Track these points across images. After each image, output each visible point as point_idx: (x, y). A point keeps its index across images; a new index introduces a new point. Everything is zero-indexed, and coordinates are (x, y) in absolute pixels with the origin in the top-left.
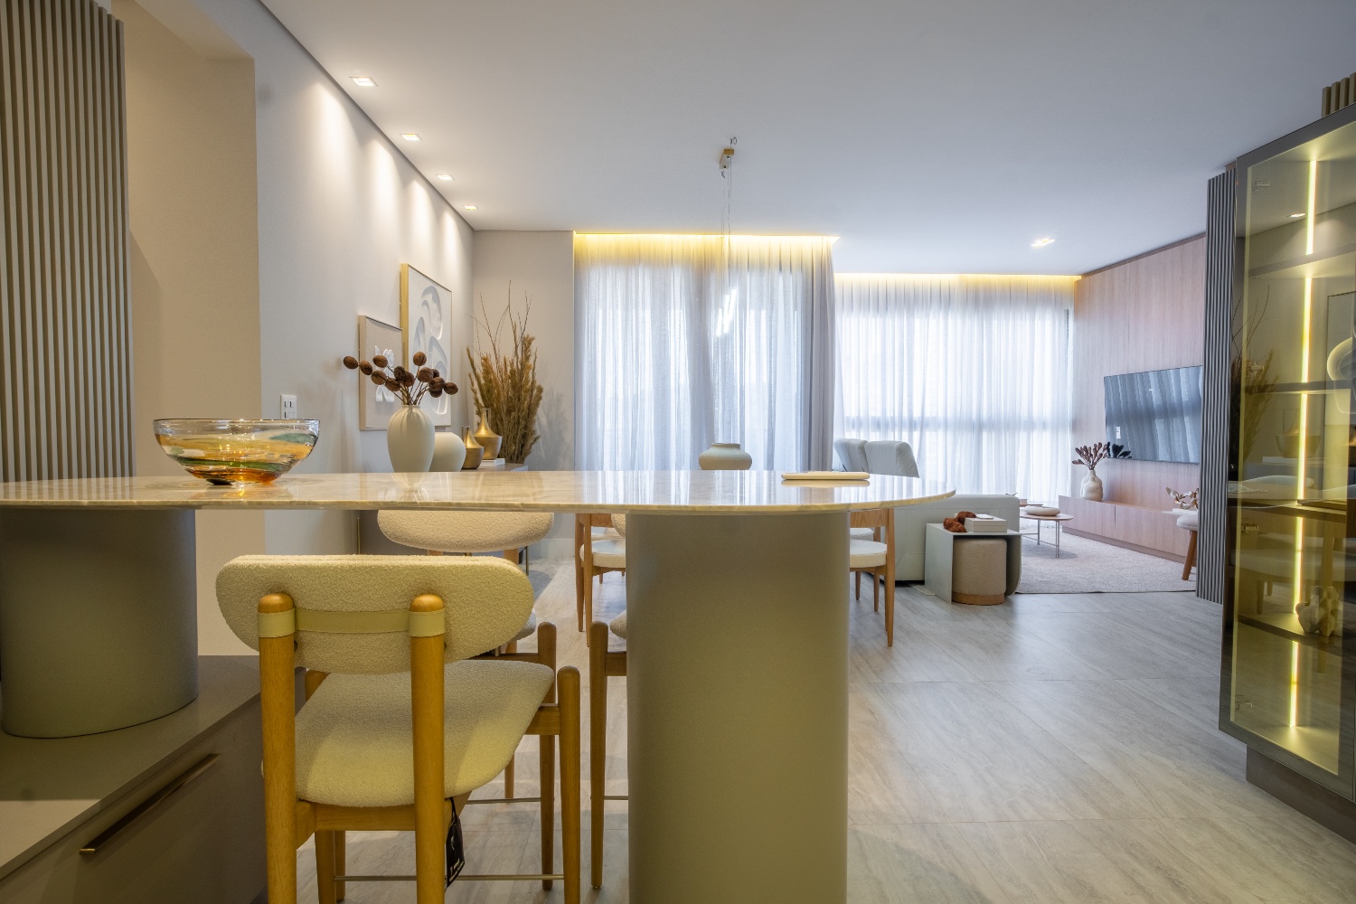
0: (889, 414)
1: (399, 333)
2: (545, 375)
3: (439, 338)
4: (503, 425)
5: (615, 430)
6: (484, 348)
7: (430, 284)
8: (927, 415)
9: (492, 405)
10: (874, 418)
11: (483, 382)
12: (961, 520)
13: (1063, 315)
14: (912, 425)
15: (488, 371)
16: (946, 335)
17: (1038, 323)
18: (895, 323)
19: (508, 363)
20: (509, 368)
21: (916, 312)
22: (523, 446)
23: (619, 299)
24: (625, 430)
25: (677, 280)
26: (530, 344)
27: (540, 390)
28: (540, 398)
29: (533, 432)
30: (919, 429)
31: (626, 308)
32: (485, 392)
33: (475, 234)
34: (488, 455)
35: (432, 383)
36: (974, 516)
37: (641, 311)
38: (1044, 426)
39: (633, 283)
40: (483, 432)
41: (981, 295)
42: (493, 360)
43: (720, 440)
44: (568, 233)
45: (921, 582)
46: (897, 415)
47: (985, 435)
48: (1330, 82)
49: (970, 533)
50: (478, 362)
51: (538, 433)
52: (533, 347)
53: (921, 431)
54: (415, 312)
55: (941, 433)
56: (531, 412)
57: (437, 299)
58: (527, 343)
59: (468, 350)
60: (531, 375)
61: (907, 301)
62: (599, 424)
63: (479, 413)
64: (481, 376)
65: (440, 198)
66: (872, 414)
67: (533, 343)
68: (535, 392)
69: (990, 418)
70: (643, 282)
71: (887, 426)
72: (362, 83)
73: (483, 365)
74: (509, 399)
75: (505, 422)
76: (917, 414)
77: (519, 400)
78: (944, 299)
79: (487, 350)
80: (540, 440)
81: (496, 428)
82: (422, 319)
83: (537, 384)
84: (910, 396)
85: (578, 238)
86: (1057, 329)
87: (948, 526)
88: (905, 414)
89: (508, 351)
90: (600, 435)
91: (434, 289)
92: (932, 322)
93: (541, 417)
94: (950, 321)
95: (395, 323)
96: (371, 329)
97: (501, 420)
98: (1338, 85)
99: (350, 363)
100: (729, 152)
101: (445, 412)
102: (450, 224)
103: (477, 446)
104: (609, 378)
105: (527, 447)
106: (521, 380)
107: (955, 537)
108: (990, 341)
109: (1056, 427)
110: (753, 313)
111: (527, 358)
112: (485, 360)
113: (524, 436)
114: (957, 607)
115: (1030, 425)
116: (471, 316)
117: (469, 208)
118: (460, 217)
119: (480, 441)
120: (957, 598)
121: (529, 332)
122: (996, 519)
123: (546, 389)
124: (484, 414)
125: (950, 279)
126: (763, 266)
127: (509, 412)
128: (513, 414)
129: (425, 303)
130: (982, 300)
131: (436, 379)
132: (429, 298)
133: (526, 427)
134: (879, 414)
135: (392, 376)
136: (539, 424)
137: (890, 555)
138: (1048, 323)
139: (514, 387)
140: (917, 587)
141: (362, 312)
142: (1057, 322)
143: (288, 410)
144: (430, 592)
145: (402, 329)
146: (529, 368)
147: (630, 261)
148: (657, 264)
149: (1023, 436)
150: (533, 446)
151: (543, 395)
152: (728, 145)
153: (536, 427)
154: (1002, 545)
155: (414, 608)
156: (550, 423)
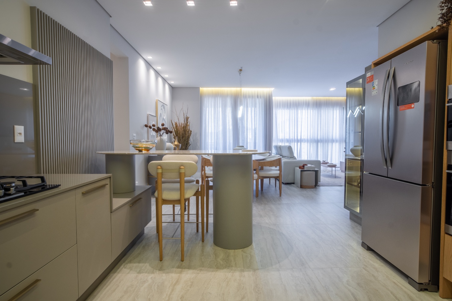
0: (291, 138)
1: (156, 117)
2: (192, 127)
3: (165, 118)
4: (181, 141)
5: (212, 142)
6: (175, 120)
7: (163, 104)
8: (302, 138)
9: (178, 136)
10: (287, 139)
11: (175, 129)
12: (303, 166)
13: (342, 109)
14: (298, 141)
15: (176, 126)
16: (308, 115)
17: (335, 111)
18: (293, 111)
19: (182, 124)
20: (182, 126)
21: (299, 109)
22: (186, 147)
23: (213, 106)
24: (214, 142)
25: (229, 100)
26: (188, 119)
27: (191, 131)
28: (191, 134)
29: (189, 143)
30: (300, 142)
31: (215, 108)
32: (176, 132)
33: (173, 89)
34: (177, 149)
35: (166, 131)
36: (307, 165)
37: (219, 108)
38: (337, 141)
39: (217, 101)
40: (176, 143)
41: (318, 103)
42: (178, 124)
43: (241, 145)
44: (199, 88)
45: (294, 183)
46: (293, 138)
47: (319, 144)
48: (366, 67)
49: (305, 169)
50: (174, 124)
51: (190, 143)
52: (189, 120)
53: (300, 143)
54: (159, 112)
55: (306, 143)
56: (189, 137)
57: (164, 108)
58: (187, 119)
59: (171, 121)
60: (188, 127)
61: (296, 105)
62: (207, 141)
63: (174, 138)
64: (175, 128)
65: (164, 80)
66: (286, 138)
67: (189, 119)
68: (190, 132)
69: (321, 139)
70: (219, 101)
71: (290, 141)
72: (149, 58)
73: (175, 124)
74: (183, 134)
75: (181, 140)
76: (299, 138)
77: (185, 134)
78: (307, 105)
79: (176, 121)
80: (191, 145)
81: (179, 142)
82: (161, 113)
83: (190, 130)
84: (297, 132)
85: (201, 88)
86: (340, 113)
87: (300, 168)
88: (296, 138)
89: (182, 121)
90: (207, 144)
91: (164, 105)
92: (304, 111)
93: (191, 139)
94: (309, 111)
95: (155, 115)
96: (150, 117)
97: (180, 140)
98: (367, 67)
99: (146, 126)
100: (241, 70)
101: (166, 138)
102: (167, 86)
103: (175, 147)
104: (210, 128)
105: (187, 147)
106: (186, 129)
107: (301, 171)
108: (321, 117)
109: (340, 141)
110: (250, 108)
111: (187, 123)
112: (176, 123)
113: (187, 144)
114: (302, 189)
115: (333, 141)
116: (172, 111)
117: (172, 83)
118: (169, 85)
119: (176, 145)
120: (302, 187)
121: (188, 116)
122: (313, 166)
123: (192, 131)
124: (176, 138)
125: (309, 98)
126: (252, 97)
127: (183, 137)
128: (184, 138)
129: (162, 109)
130: (318, 105)
131: (167, 130)
132: (162, 108)
133: (187, 142)
134: (288, 138)
135: (156, 129)
136: (191, 141)
137: (280, 174)
138: (338, 111)
139: (184, 131)
140: (293, 185)
141: (148, 113)
142: (340, 111)
143: (134, 137)
144: (182, 166)
145: (156, 116)
146: (188, 125)
147: (216, 95)
148: (223, 96)
149: (330, 144)
150: (189, 147)
151: (192, 133)
152: (241, 69)
153: (190, 142)
154: (314, 173)
155: (180, 168)
156: (193, 140)
